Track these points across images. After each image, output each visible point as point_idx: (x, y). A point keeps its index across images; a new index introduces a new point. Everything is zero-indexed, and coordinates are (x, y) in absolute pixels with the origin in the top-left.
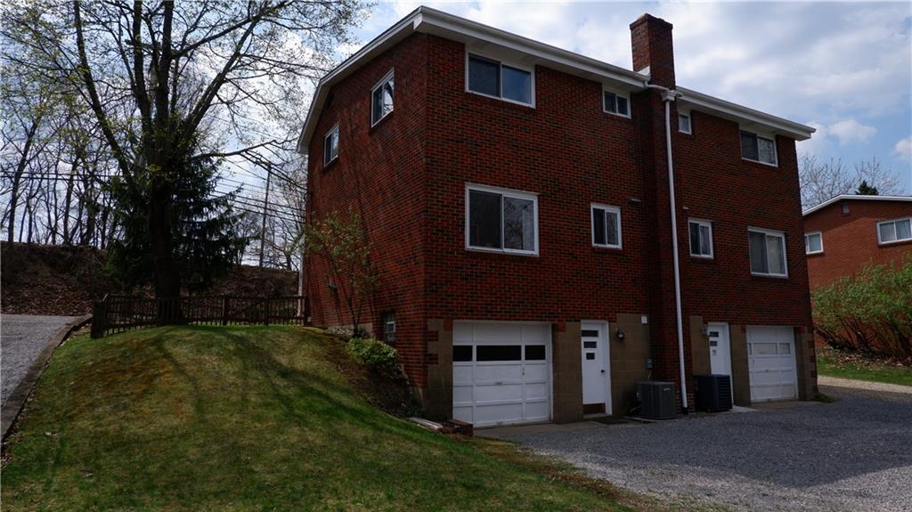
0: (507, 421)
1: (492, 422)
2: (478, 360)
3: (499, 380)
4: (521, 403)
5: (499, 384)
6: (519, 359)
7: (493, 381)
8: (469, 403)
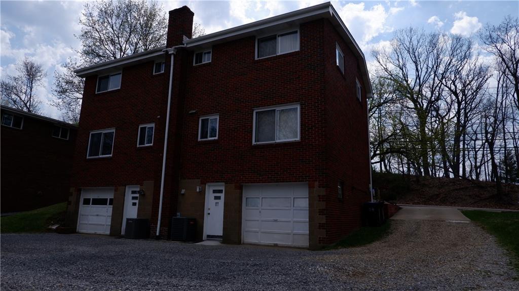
0: (99, 232)
1: (93, 232)
2: (92, 204)
3: (98, 214)
4: (104, 225)
5: (97, 215)
6: (106, 204)
7: (96, 214)
8: (87, 222)
